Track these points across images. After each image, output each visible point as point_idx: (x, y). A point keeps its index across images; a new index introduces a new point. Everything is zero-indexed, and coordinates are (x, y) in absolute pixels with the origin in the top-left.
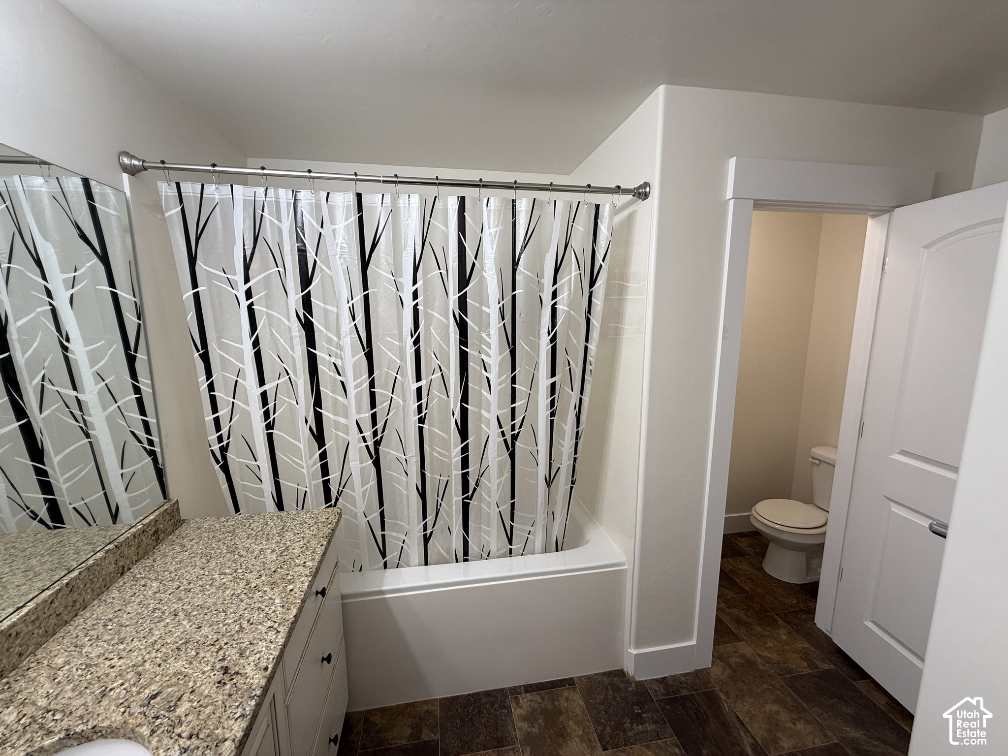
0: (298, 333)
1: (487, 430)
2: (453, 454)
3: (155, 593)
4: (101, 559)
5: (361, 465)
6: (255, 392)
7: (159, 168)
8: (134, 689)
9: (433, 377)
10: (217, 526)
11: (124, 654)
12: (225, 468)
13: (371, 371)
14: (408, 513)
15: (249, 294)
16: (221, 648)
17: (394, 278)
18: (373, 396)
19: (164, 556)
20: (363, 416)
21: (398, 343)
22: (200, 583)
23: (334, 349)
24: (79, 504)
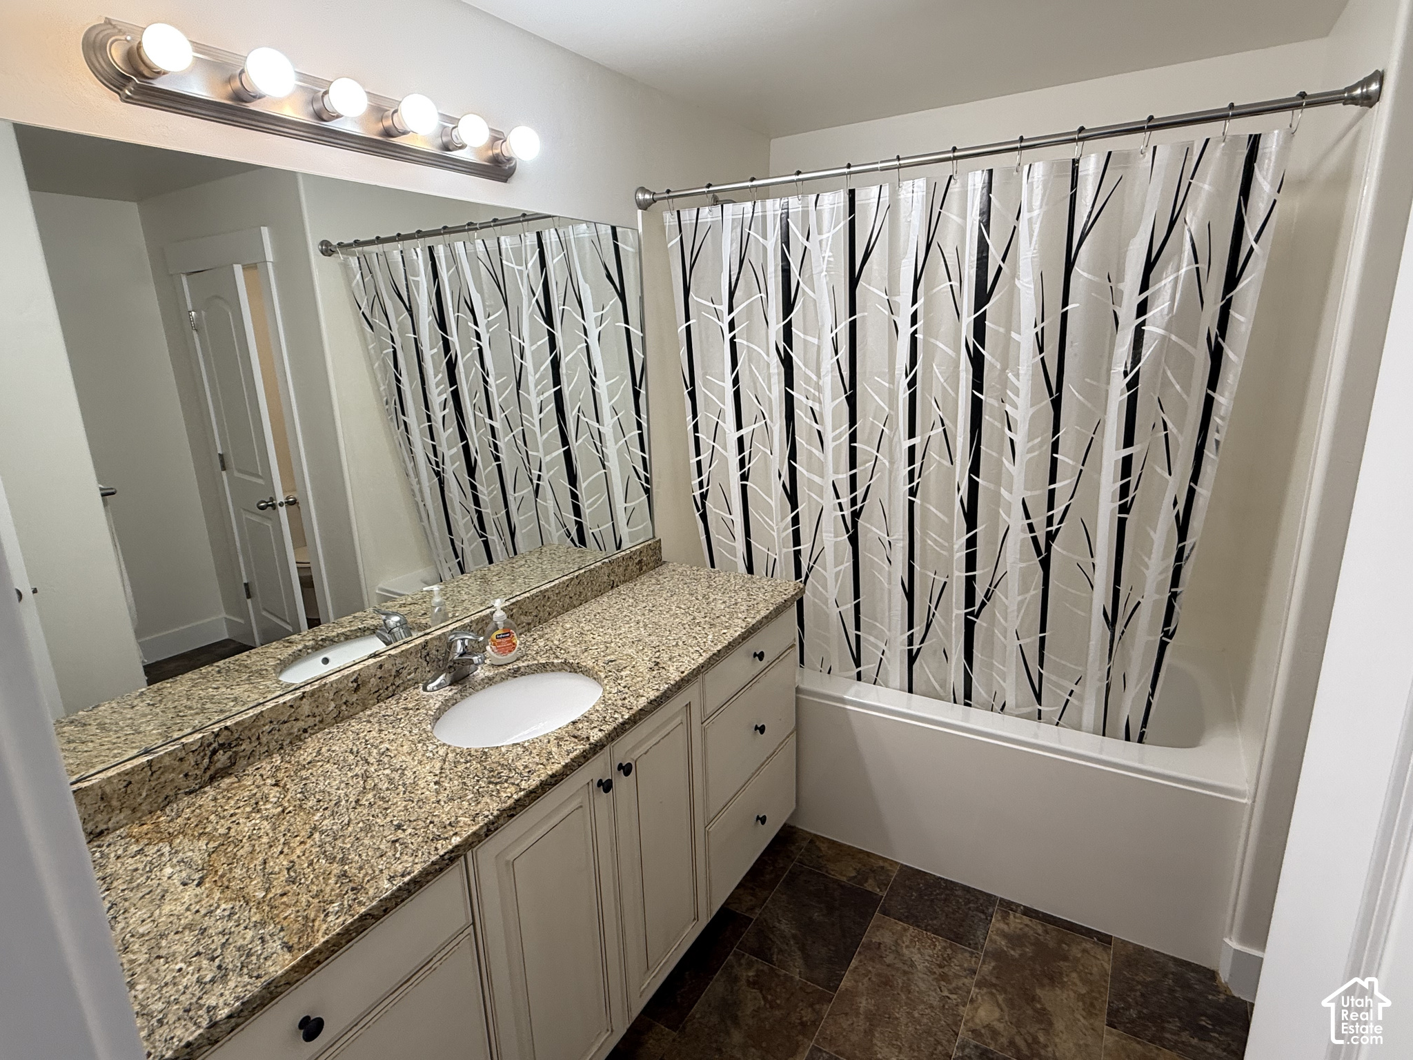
0: (777, 369)
1: (1007, 518)
2: (956, 547)
3: (629, 606)
4: (599, 567)
5: (836, 540)
6: (733, 436)
7: (664, 198)
8: (602, 654)
9: (932, 433)
10: (688, 573)
11: (601, 634)
12: (704, 517)
13: (853, 420)
14: (890, 616)
15: (732, 326)
16: (659, 651)
17: (887, 297)
18: (853, 451)
19: (643, 584)
20: (840, 476)
21: (887, 385)
22: (661, 608)
23: (812, 391)
24: (596, 530)
